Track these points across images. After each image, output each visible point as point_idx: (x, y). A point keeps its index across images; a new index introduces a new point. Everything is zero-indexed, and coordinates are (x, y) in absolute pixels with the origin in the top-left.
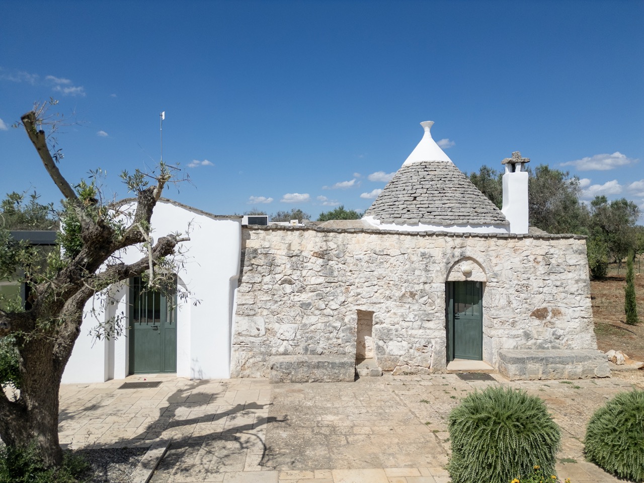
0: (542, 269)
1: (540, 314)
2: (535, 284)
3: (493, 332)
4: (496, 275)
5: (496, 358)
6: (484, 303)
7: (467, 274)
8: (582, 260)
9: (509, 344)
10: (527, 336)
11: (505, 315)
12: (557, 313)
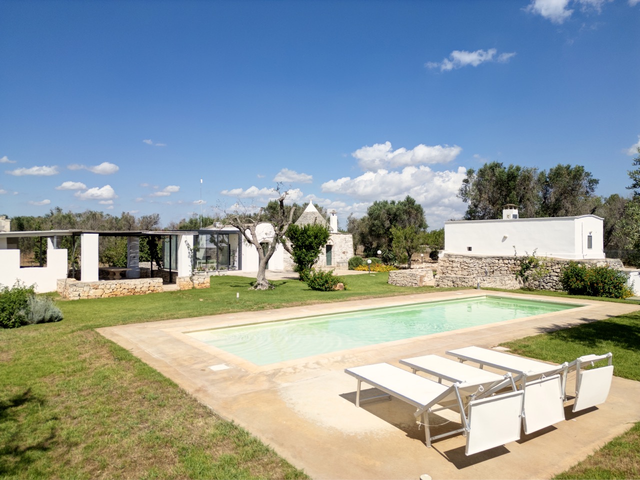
0: (344, 242)
1: (344, 253)
2: (343, 245)
3: (335, 257)
4: (336, 243)
5: (336, 264)
6: (332, 250)
7: (330, 243)
8: (351, 240)
9: (338, 260)
10: (342, 258)
11: (337, 253)
12: (347, 252)
